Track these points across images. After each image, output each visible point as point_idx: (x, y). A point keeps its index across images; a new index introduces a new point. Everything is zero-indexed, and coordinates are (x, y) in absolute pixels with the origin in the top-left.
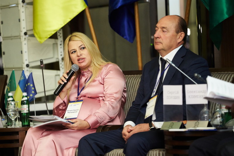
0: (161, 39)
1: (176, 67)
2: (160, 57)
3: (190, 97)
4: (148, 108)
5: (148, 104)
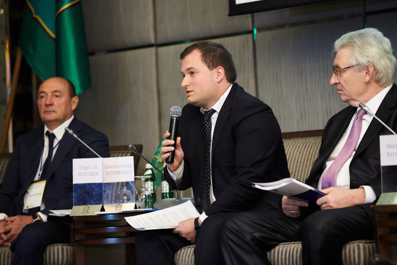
0: (54, 107)
1: (78, 138)
2: (46, 129)
3: (109, 173)
4: (31, 196)
5: (28, 191)
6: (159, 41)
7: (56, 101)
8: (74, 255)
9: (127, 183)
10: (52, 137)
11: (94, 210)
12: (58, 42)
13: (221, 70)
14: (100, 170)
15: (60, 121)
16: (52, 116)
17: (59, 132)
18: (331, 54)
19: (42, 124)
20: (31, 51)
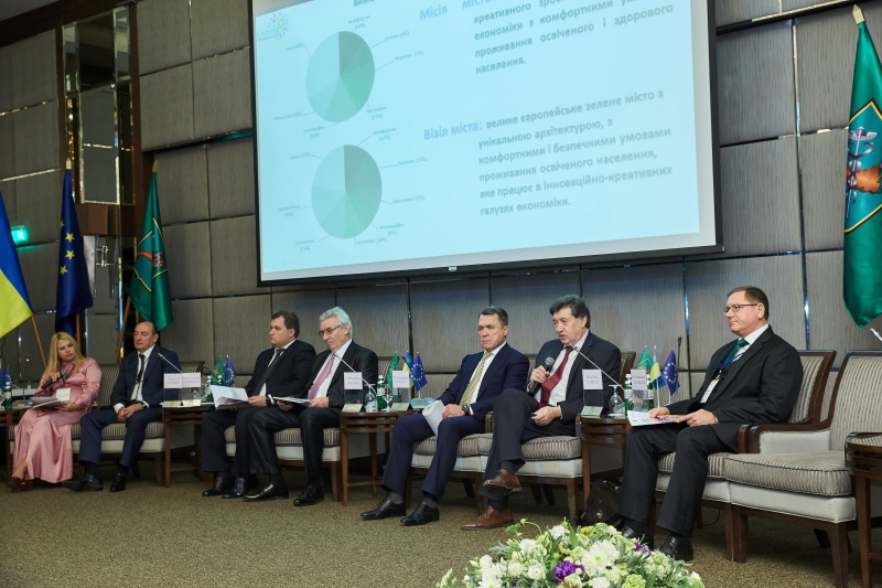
0: (143, 340)
2: (139, 352)
6: (215, 294)
7: (143, 338)
8: (164, 430)
9: (197, 389)
10: (143, 357)
11: (176, 404)
12: (153, 294)
13: (293, 330)
14: (180, 381)
15: (145, 349)
16: (141, 347)
17: (147, 354)
18: (318, 322)
19: (136, 350)
20: (136, 299)
